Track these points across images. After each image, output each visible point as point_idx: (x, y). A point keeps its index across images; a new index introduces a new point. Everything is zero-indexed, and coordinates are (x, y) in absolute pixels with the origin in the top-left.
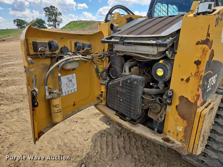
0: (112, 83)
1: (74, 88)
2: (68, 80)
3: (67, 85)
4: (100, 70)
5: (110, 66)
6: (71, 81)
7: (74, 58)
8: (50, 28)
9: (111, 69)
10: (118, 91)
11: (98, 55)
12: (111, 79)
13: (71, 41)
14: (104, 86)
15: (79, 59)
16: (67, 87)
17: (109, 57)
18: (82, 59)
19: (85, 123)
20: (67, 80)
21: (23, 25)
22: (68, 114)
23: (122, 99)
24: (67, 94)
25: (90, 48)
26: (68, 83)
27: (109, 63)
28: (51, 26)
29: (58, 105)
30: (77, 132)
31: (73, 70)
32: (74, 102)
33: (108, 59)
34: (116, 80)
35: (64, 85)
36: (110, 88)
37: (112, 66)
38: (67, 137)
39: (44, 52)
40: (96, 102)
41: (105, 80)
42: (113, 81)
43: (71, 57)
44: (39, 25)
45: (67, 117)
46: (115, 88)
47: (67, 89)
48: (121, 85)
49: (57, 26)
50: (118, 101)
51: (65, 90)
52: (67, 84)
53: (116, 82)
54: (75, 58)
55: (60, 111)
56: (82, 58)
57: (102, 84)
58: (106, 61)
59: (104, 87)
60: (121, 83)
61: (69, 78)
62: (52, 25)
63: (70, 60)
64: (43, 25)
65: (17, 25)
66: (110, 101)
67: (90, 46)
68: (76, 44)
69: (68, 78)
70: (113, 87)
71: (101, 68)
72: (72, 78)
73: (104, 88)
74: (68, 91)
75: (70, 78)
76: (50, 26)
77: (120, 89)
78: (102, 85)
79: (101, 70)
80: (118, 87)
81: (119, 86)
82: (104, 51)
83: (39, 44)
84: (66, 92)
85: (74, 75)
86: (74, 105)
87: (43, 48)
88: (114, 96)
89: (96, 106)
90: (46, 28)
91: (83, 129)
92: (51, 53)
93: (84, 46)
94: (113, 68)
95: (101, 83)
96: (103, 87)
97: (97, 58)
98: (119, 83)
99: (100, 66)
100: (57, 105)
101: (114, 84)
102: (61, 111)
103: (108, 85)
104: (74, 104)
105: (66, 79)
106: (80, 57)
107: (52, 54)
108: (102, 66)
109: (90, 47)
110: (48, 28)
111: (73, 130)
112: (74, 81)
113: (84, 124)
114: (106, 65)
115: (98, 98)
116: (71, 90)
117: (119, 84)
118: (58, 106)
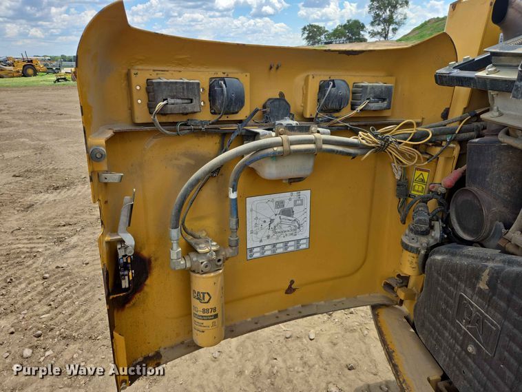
0: (445, 257)
1: (296, 238)
2: (278, 211)
3: (272, 226)
4: (416, 188)
5: (460, 183)
6: (289, 213)
7: (286, 145)
8: (374, 39)
9: (460, 198)
10: (462, 306)
11: (412, 131)
12: (450, 238)
13: (308, 76)
14: (415, 255)
15: (312, 146)
16: (271, 233)
17: (462, 143)
18: (325, 147)
19: (353, 331)
20: (277, 208)
21: (319, 38)
22: (264, 316)
23: (476, 345)
24: (268, 253)
25: (386, 103)
26: (277, 220)
27: (460, 170)
28: (375, 34)
29: (206, 296)
30: (318, 350)
31: (290, 183)
32: (292, 282)
33: (456, 153)
34: (468, 256)
35: (261, 222)
36: (435, 274)
37: (467, 188)
38: (285, 353)
39: (189, 117)
40: (380, 296)
41: (425, 233)
42: (454, 254)
43: (279, 139)
44: (350, 35)
45: (256, 326)
46: (455, 285)
47: (268, 237)
48: (482, 285)
49: (390, 35)
50: (457, 342)
51: (261, 241)
52: (272, 221)
53: (465, 262)
54: (292, 143)
55: (213, 313)
56: (326, 142)
57: (406, 247)
58: (448, 159)
59: (415, 260)
60: (485, 276)
61: (282, 202)
62: (378, 33)
63: (270, 151)
64: (360, 34)
65: (307, 38)
66: (427, 324)
67: (384, 95)
68: (322, 88)
69: (280, 204)
70: (448, 279)
71: (423, 180)
72: (295, 205)
73: (412, 263)
74: (274, 245)
75: (288, 205)
76: (373, 37)
77: (475, 304)
78: (407, 250)
79: (418, 190)
80: (469, 291)
81: (473, 287)
82: (445, 115)
83: (164, 87)
84: (266, 248)
85: (306, 194)
86: (290, 290)
87: (179, 101)
88: (445, 313)
89: (374, 308)
90: (365, 40)
91: (336, 348)
92: (215, 118)
93: (357, 94)
94: (469, 198)
95: (406, 241)
96: (410, 259)
97: (406, 145)
98: (475, 274)
99: (418, 173)
100: (204, 293)
101: (454, 270)
102: (216, 316)
103: (429, 260)
104: (290, 287)
105: (273, 205)
106: (316, 139)
107: (218, 122)
108: (426, 175)
109: (384, 100)
110: (370, 40)
111: (311, 340)
112: (303, 214)
113: (348, 334)
114: (444, 174)
115: (388, 286)
116: (286, 244)
117: (478, 278)
118: (207, 298)
